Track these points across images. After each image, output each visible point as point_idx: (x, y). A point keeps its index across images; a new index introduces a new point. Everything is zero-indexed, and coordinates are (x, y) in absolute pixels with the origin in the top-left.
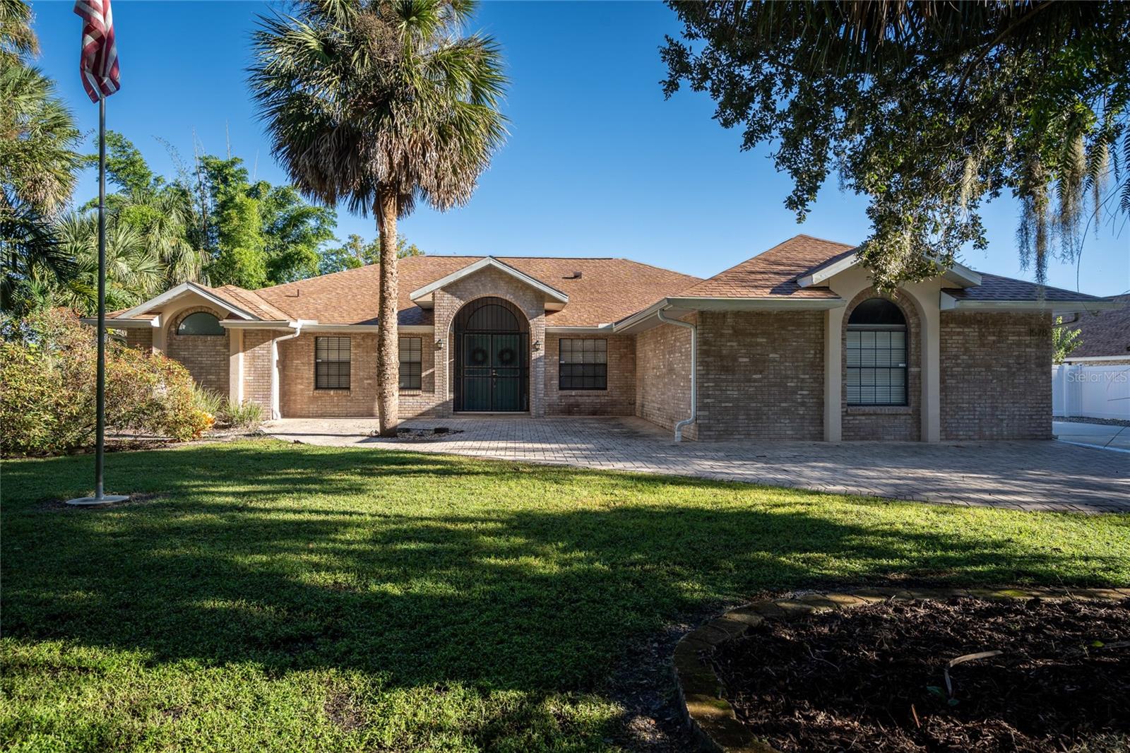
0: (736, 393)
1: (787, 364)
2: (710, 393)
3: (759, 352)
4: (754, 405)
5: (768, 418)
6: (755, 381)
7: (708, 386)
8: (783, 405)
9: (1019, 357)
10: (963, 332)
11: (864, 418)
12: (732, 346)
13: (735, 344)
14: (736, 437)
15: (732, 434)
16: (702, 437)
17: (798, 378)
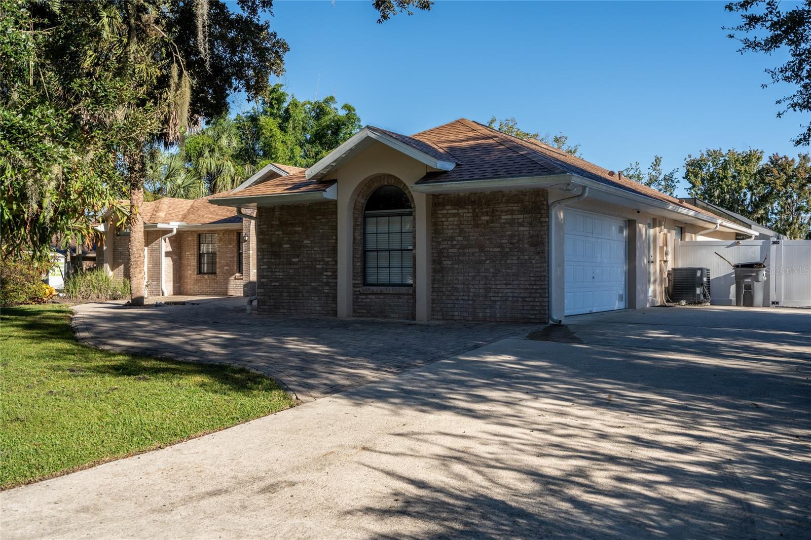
0: (281, 274)
1: (316, 249)
2: (265, 274)
3: (297, 239)
4: (293, 284)
5: (303, 296)
6: (294, 264)
7: (263, 269)
8: (313, 284)
10: (458, 214)
11: (373, 297)
12: (278, 235)
13: (280, 233)
14: (282, 311)
15: (279, 309)
16: (260, 310)
17: (324, 261)
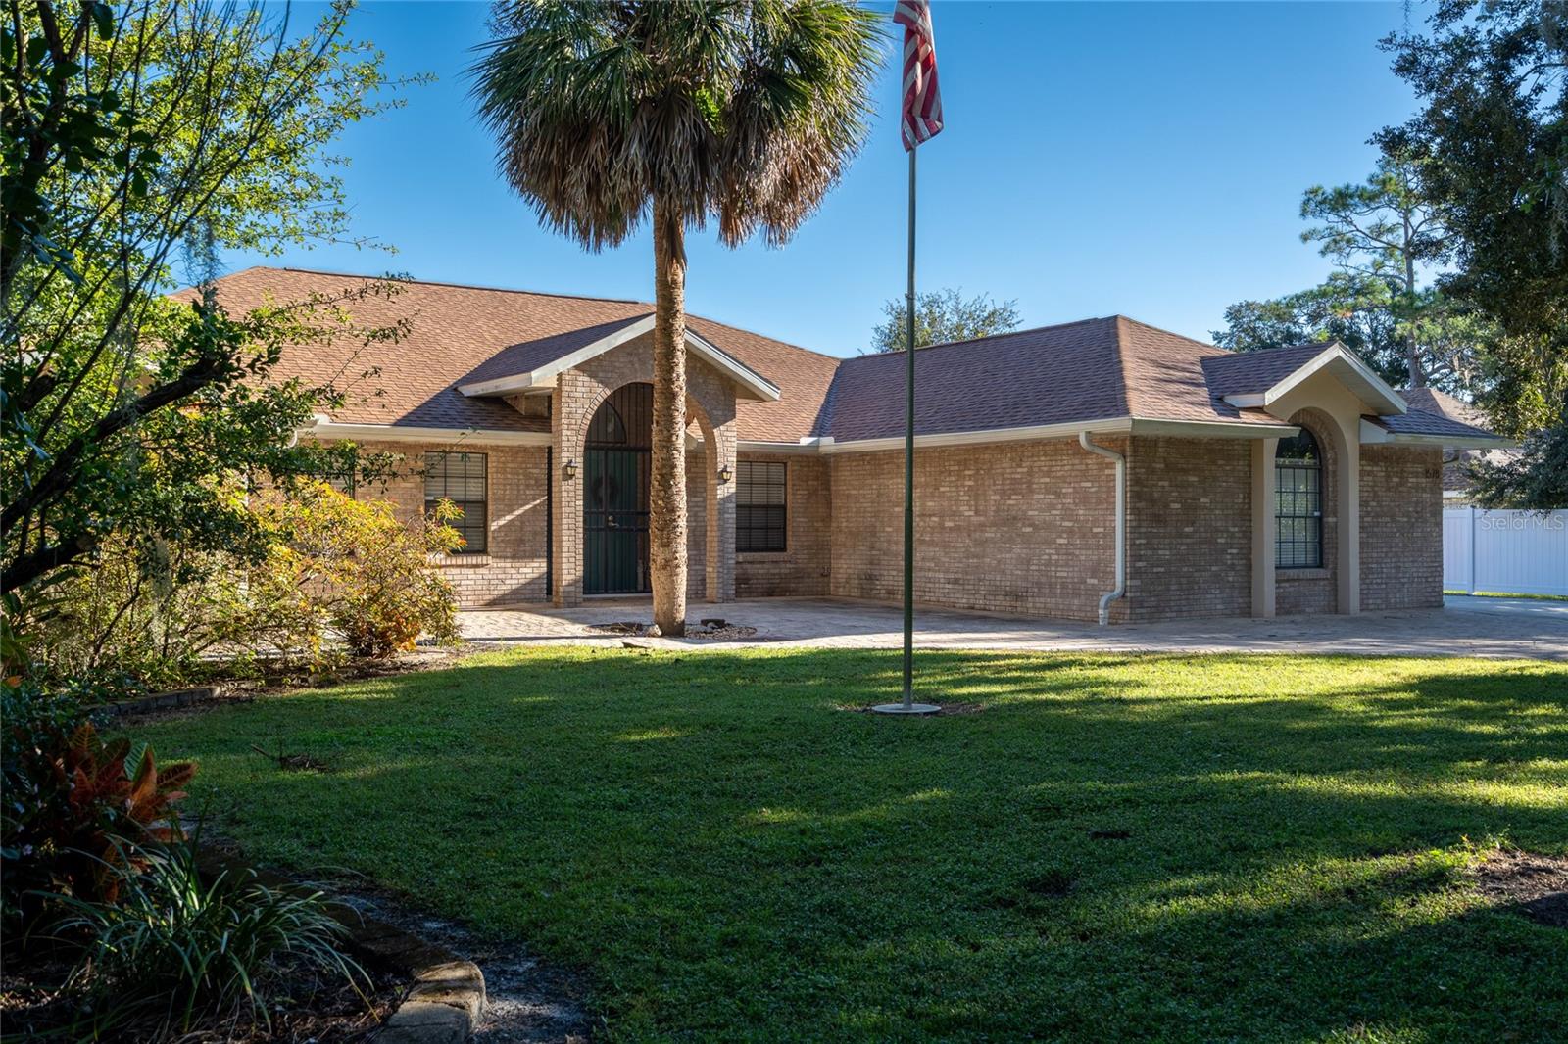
0: (1168, 553)
1: (1217, 512)
2: (1142, 553)
3: (1190, 495)
4: (1185, 569)
5: (1199, 588)
6: (1187, 536)
7: (1140, 544)
8: (1214, 568)
9: (1417, 503)
10: (1372, 471)
11: (1287, 584)
12: (1163, 487)
13: (1166, 483)
14: (1168, 615)
15: (1164, 611)
16: (1134, 617)
17: (1228, 531)
